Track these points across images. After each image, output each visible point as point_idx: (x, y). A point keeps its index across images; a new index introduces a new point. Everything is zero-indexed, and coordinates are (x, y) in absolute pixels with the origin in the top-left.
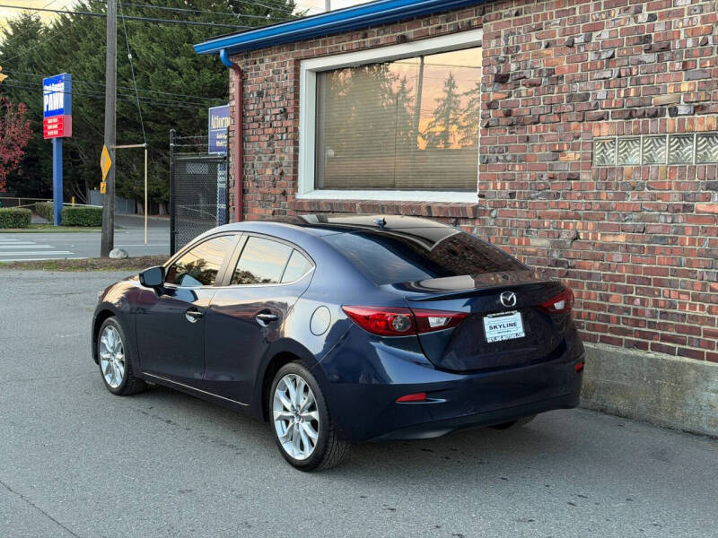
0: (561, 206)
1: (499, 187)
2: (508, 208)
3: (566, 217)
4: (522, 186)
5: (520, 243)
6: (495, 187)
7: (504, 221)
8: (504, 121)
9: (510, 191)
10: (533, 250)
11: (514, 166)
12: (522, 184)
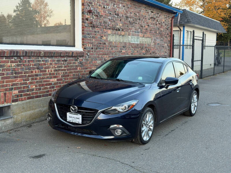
0: (103, 51)
1: (89, 46)
2: (91, 52)
3: (103, 54)
4: (95, 46)
5: (95, 63)
6: (88, 46)
7: (91, 56)
8: (90, 25)
9: (92, 47)
10: (97, 64)
11: (93, 39)
12: (94, 45)
